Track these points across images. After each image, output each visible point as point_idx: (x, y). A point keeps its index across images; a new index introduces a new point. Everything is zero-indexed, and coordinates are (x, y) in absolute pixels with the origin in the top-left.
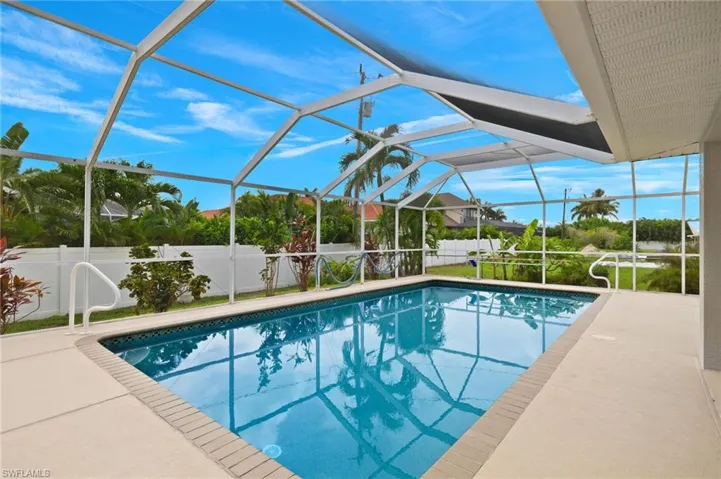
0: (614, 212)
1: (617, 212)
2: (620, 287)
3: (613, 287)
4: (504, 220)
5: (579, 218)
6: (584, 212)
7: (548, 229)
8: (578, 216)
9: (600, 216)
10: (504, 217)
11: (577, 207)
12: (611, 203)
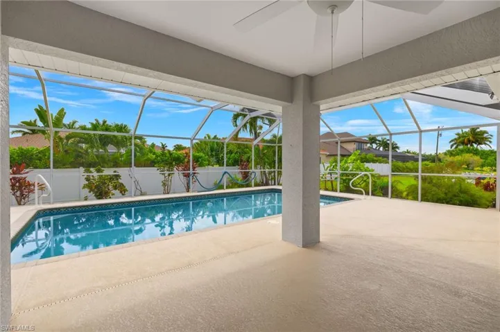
0: (488, 143)
1: (490, 142)
4: (397, 150)
5: (456, 147)
6: (463, 143)
7: (423, 156)
9: (475, 146)
10: (398, 147)
11: (455, 139)
12: (485, 135)
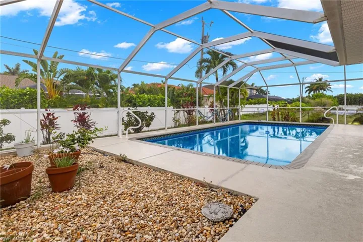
2: (338, 123)
3: (335, 123)
6: (312, 90)
8: (308, 92)
